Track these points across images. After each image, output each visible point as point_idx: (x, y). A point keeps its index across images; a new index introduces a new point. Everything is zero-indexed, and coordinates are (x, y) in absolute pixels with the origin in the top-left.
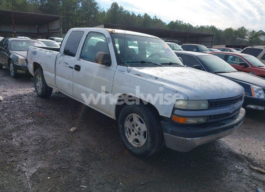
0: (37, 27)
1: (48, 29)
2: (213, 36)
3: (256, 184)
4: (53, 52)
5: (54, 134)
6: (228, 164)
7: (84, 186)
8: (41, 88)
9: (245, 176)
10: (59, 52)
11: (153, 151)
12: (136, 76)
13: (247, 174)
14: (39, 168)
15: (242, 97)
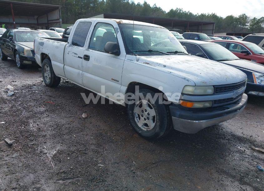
0: (36, 17)
1: (47, 19)
2: (213, 23)
3: (257, 162)
4: (61, 43)
5: (67, 120)
6: (231, 145)
7: (101, 165)
8: (50, 77)
9: (247, 156)
10: (67, 43)
11: (162, 134)
12: (145, 64)
13: (249, 154)
14: (59, 150)
15: (245, 83)
